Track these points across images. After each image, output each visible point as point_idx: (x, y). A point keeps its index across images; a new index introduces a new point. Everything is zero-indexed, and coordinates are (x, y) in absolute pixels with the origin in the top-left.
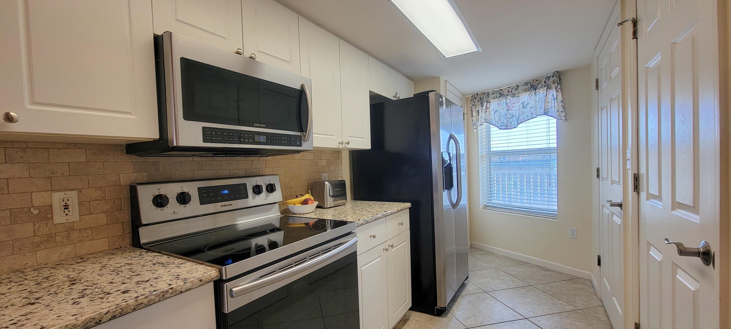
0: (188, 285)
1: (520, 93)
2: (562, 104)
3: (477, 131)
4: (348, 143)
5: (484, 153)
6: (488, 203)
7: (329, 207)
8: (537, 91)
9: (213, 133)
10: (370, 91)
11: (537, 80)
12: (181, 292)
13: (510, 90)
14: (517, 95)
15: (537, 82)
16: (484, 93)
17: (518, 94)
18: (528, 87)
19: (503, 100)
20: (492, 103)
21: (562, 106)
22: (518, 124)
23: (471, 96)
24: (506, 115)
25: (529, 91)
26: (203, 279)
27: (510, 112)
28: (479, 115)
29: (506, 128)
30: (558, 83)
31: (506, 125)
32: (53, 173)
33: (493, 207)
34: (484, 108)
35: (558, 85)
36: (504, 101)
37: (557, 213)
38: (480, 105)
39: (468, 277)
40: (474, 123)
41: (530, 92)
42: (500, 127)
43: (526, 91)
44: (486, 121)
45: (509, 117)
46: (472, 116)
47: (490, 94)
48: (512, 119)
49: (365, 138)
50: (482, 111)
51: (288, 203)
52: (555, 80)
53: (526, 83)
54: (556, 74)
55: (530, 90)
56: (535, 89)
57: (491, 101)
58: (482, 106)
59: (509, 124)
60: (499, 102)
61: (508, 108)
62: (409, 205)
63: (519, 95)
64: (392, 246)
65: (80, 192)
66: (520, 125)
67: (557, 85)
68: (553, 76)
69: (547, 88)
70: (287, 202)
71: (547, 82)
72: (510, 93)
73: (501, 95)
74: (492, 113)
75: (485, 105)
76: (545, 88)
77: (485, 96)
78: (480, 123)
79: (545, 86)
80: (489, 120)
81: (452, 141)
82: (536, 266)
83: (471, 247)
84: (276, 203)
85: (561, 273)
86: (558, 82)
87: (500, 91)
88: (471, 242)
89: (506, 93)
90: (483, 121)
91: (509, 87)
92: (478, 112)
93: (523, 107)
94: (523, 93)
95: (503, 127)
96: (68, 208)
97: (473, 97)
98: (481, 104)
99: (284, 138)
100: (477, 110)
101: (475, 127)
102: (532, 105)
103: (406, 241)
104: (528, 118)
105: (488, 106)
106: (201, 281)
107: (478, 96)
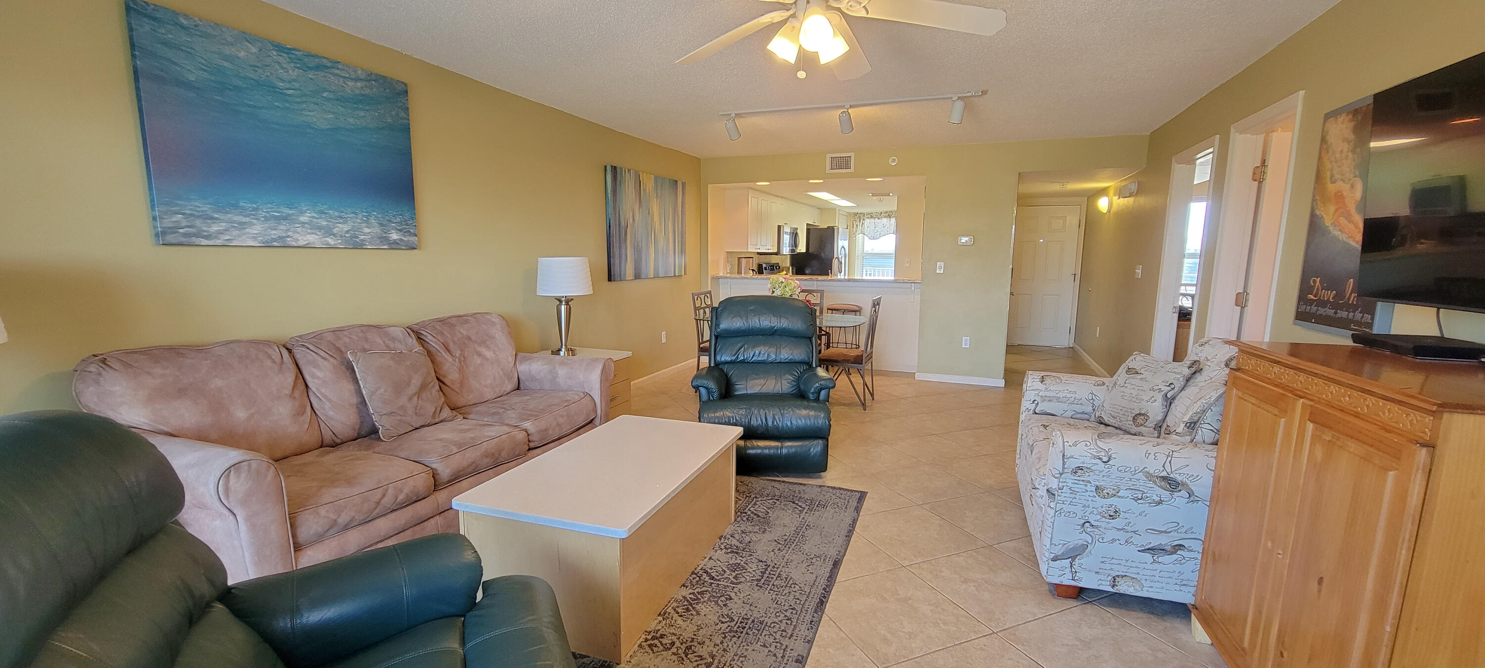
1: (882, 218)
3: (856, 239)
5: (860, 254)
13: (877, 214)
16: (862, 213)
17: (879, 218)
19: (872, 220)
20: (866, 221)
22: (879, 237)
24: (873, 230)
27: (876, 228)
28: (857, 227)
29: (873, 238)
31: (873, 236)
36: (873, 221)
43: (885, 217)
44: (862, 232)
45: (875, 231)
46: (853, 228)
47: (865, 214)
48: (877, 233)
49: (804, 247)
50: (860, 225)
56: (890, 218)
57: (866, 219)
58: (860, 222)
59: (875, 236)
60: (870, 221)
61: (875, 226)
63: (882, 220)
72: (877, 216)
73: (872, 217)
74: (866, 228)
75: (862, 222)
78: (858, 233)
80: (864, 232)
81: (843, 249)
87: (871, 214)
89: (875, 216)
90: (860, 232)
92: (857, 225)
93: (881, 227)
95: (871, 238)
97: (855, 214)
102: (884, 227)
104: (883, 234)
105: (864, 222)
107: (858, 216)
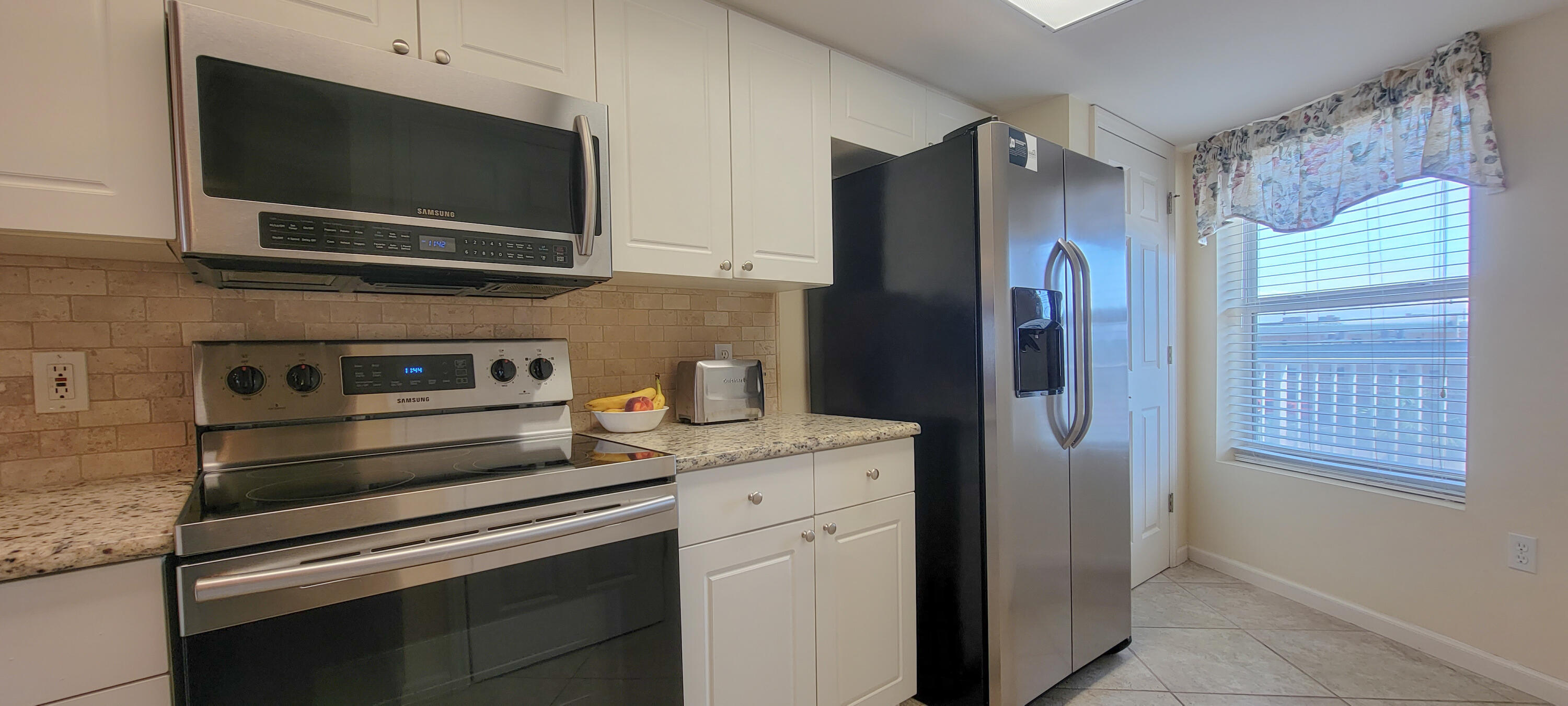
0: (66, 558)
1: (1344, 119)
2: (1492, 135)
3: (1211, 241)
4: (749, 267)
5: (1237, 304)
6: (1246, 444)
7: (706, 422)
8: (1401, 105)
9: (292, 227)
10: (831, 138)
11: (1402, 72)
12: (41, 573)
13: (1311, 113)
14: (1335, 127)
15: (1402, 79)
16: (1234, 133)
17: (1337, 121)
18: (1371, 96)
19: (1290, 146)
20: (1254, 159)
21: (1489, 141)
22: (1335, 213)
23: (1196, 145)
24: (1297, 188)
25: (1375, 108)
26: (115, 548)
27: (1309, 178)
28: (1214, 195)
29: (1295, 226)
30: (1475, 71)
31: (1295, 217)
32: (37, 314)
33: (1258, 455)
34: (1232, 175)
35: (1475, 77)
36: (1293, 148)
37: (1464, 484)
38: (1221, 169)
39: (1126, 643)
40: (1200, 220)
41: (1377, 112)
42: (1277, 225)
43: (1362, 109)
44: (1235, 211)
45: (1306, 193)
46: (1198, 203)
47: (1251, 133)
48: (1319, 198)
49: (812, 257)
50: (1225, 185)
51: (594, 407)
52: (1464, 60)
53: (1367, 86)
54: (1466, 40)
55: (1377, 104)
57: (1254, 152)
58: (1226, 171)
59: (1308, 215)
60: (1276, 154)
61: (1305, 168)
62: (913, 427)
63: (1343, 125)
64: (831, 530)
65: (94, 354)
66: (1339, 218)
67: (1471, 76)
68: (1457, 50)
69: (1437, 92)
70: (591, 403)
71: (1438, 71)
72: (1312, 122)
73: (1283, 132)
74: (1257, 187)
75: (1234, 167)
76: (1430, 92)
77: (1234, 141)
78: (1219, 218)
79: (1428, 86)
80: (1245, 209)
82: (1386, 641)
83: (1189, 561)
84: (563, 403)
85: (1472, 677)
86: (1478, 65)
87: (1282, 122)
88: (1190, 546)
89: (1299, 124)
90: (1228, 211)
91: (1310, 106)
92: (1213, 187)
93: (1354, 159)
94: (1355, 117)
95: (1286, 226)
96: (64, 385)
97: (1202, 147)
98: (1224, 164)
99: (515, 246)
100: (1210, 182)
101: (1201, 232)
102: (1383, 151)
103: (900, 523)
104: (1370, 192)
105: (1244, 168)
106: (107, 551)
107: (1215, 144)
